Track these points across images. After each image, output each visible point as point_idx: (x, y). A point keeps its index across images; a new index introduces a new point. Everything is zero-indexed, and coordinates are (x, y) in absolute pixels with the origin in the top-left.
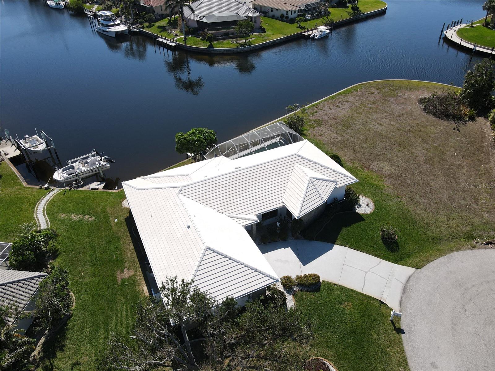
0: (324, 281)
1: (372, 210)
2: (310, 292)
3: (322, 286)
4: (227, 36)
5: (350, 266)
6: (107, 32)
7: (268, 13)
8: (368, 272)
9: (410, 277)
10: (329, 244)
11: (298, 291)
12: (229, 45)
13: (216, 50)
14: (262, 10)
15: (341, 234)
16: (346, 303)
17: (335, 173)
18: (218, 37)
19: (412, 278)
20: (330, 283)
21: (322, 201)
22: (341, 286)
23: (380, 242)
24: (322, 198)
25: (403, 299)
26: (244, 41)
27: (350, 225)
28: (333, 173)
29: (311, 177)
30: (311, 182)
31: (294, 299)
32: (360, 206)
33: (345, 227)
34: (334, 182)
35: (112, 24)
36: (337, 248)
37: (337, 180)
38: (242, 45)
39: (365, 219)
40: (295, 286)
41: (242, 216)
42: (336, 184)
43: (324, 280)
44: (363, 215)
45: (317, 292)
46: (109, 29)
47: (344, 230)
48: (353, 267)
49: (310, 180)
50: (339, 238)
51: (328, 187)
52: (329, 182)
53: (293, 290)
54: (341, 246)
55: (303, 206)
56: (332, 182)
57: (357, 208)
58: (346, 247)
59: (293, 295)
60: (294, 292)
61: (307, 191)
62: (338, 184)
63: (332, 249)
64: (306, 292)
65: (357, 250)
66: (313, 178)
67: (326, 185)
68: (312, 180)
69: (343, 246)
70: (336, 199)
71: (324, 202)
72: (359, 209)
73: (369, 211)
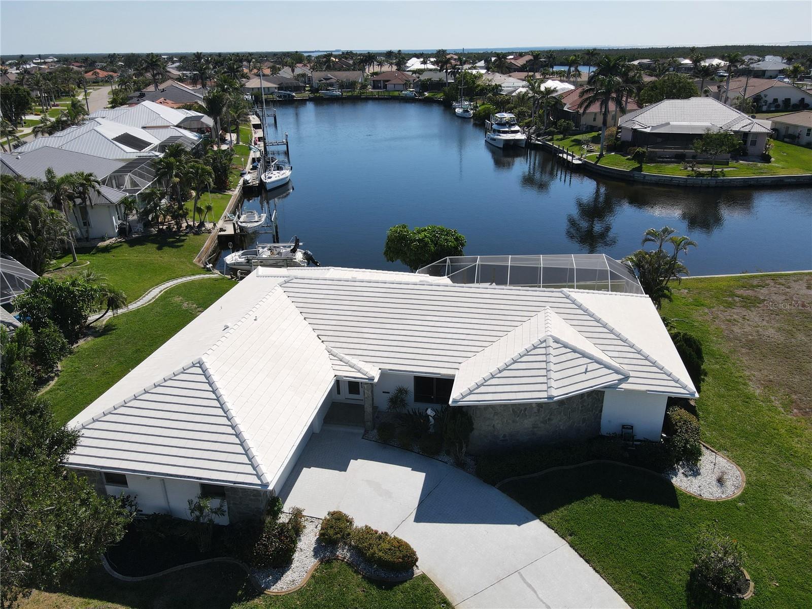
0: (424, 577)
1: (723, 496)
2: (364, 577)
3: (407, 585)
4: (679, 158)
5: (530, 586)
6: (494, 140)
7: (798, 137)
10: (523, 511)
11: (343, 561)
12: (676, 172)
13: (645, 176)
14: (789, 133)
15: (575, 506)
17: (639, 356)
18: (661, 158)
20: (437, 590)
21: (545, 395)
23: (679, 579)
24: (549, 388)
26: (710, 170)
27: (620, 498)
28: (631, 355)
29: (551, 336)
30: (544, 345)
31: (316, 570)
32: (696, 473)
33: (603, 497)
34: (617, 372)
35: (507, 129)
36: (536, 529)
37: (632, 374)
38: (700, 174)
39: (683, 506)
40: (347, 547)
41: (354, 361)
42: (621, 381)
44: (683, 494)
45: (379, 587)
46: (500, 136)
47: (596, 502)
48: (535, 592)
49: (545, 341)
50: (562, 512)
51: (589, 375)
52: (602, 366)
53: (333, 552)
54: (551, 530)
55: (484, 384)
56: (611, 371)
57: (680, 474)
58: (562, 538)
59: (321, 561)
60: (329, 557)
61: (519, 358)
62: (628, 382)
63: (519, 525)
64: (357, 572)
65: (587, 561)
66: (557, 341)
67: (586, 369)
68: (551, 342)
69: (556, 532)
70: (627, 428)
71: (550, 398)
72: (685, 479)
73: (711, 494)
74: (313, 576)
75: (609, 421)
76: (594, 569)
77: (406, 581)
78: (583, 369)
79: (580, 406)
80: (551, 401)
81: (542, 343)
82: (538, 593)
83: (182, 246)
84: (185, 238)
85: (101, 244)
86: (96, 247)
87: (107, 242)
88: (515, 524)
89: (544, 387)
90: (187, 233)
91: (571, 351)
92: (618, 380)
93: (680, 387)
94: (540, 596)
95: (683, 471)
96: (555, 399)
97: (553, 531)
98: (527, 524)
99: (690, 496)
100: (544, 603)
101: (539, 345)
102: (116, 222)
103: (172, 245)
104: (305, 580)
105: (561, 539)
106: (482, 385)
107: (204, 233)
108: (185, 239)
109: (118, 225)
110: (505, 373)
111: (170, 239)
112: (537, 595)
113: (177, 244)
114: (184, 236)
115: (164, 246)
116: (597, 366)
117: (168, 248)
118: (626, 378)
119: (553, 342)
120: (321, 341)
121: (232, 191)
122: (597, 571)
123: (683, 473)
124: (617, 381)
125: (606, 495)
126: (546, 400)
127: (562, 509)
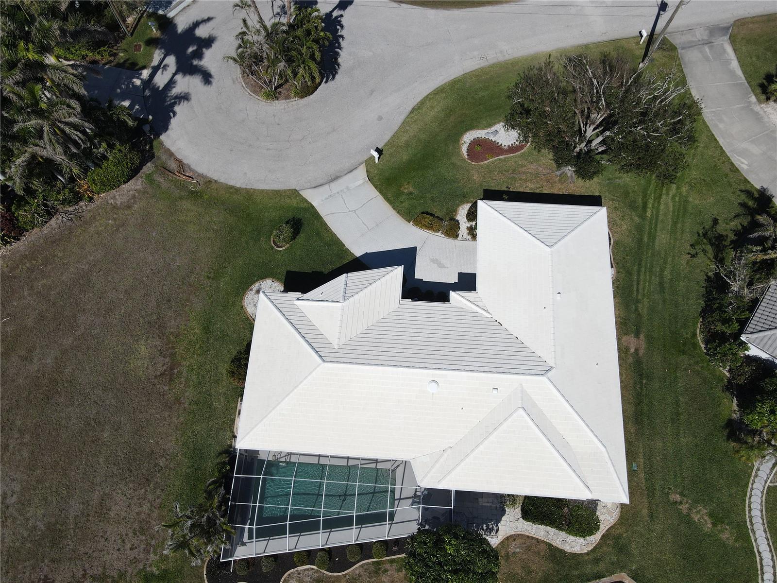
5: (365, 224)
8: (352, 211)
9: (315, 187)
11: (446, 220)
16: (406, 191)
19: (314, 186)
25: (346, 172)
36: (359, 252)
43: (407, 222)
54: (352, 253)
63: (367, 253)
77: (416, 217)
82: (362, 222)
98: (362, 254)
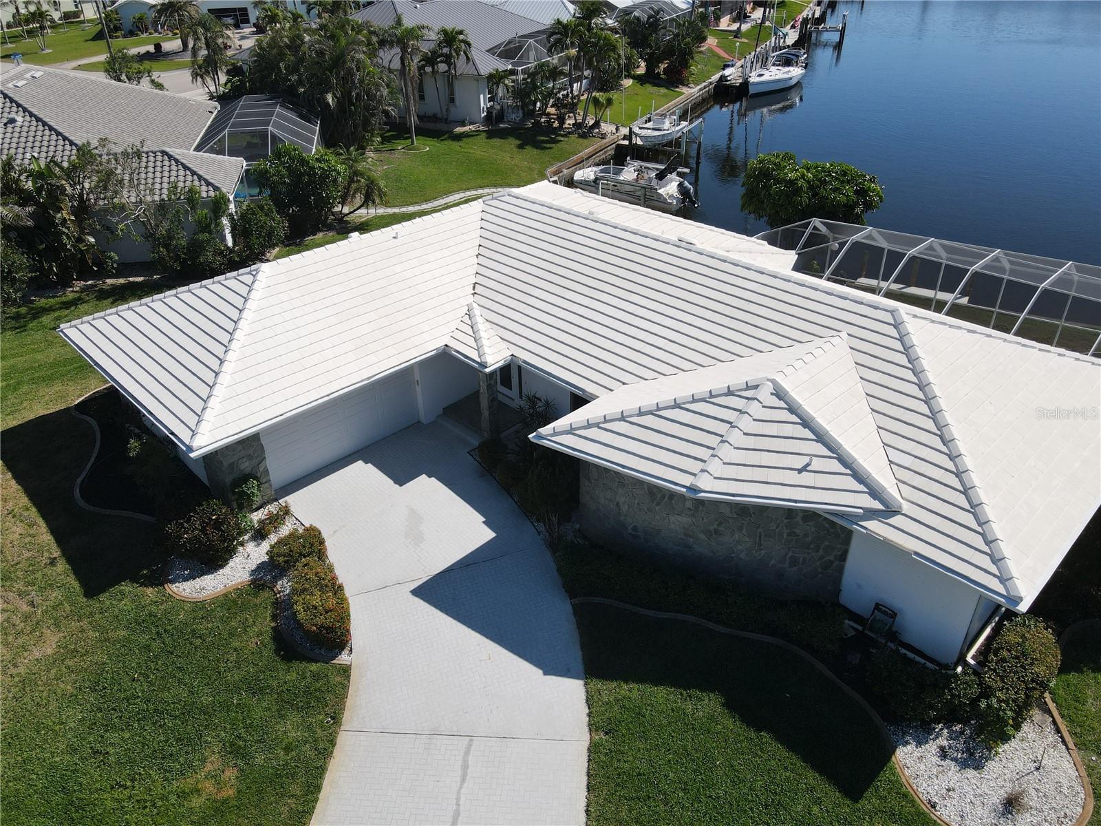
0: (345, 670)
2: (275, 628)
3: (314, 667)
10: (575, 655)
15: (661, 695)
16: (230, 774)
17: (954, 481)
20: (342, 696)
21: (687, 480)
22: (333, 743)
24: (702, 471)
29: (773, 381)
30: (749, 393)
31: (237, 589)
37: (906, 507)
42: (872, 514)
44: (893, 782)
48: (463, 781)
49: (756, 387)
50: (631, 691)
51: (806, 478)
52: (848, 471)
53: (275, 579)
54: (587, 708)
55: (601, 425)
56: (862, 488)
57: (932, 748)
58: (590, 729)
59: (253, 582)
60: (266, 582)
61: (689, 402)
62: (887, 521)
63: (545, 673)
64: (274, 617)
65: (589, 788)
66: (779, 394)
67: (808, 465)
68: (765, 394)
69: (589, 715)
70: (884, 613)
71: (693, 489)
72: (935, 760)
73: (962, 817)
74: (226, 595)
75: (859, 586)
76: (588, 806)
77: (316, 662)
78: (800, 462)
79: (786, 531)
80: (692, 496)
81: (748, 388)
82: (465, 785)
83: (550, 148)
84: (563, 139)
85: (459, 130)
86: (451, 132)
87: (467, 128)
88: (541, 669)
89: (695, 466)
90: (570, 133)
91: (799, 421)
92: (865, 510)
93: (995, 576)
94: (463, 791)
95: (945, 743)
96: (703, 494)
97: (587, 711)
98: (560, 678)
99: (905, 796)
100: (458, 805)
101: (741, 390)
102: (484, 102)
103: (538, 146)
104: (215, 594)
105: (586, 729)
106: (597, 425)
107: (595, 137)
108: (561, 141)
109: (487, 108)
110: (649, 420)
111: (542, 136)
112: (461, 788)
113: (545, 145)
114: (563, 136)
115: (527, 145)
116: (836, 466)
117: (530, 147)
118: (889, 511)
119: (772, 394)
120: (473, 292)
121: (689, 87)
122: (587, 812)
123: (942, 748)
124: (862, 511)
125: (733, 705)
126: (685, 490)
127: (635, 686)
